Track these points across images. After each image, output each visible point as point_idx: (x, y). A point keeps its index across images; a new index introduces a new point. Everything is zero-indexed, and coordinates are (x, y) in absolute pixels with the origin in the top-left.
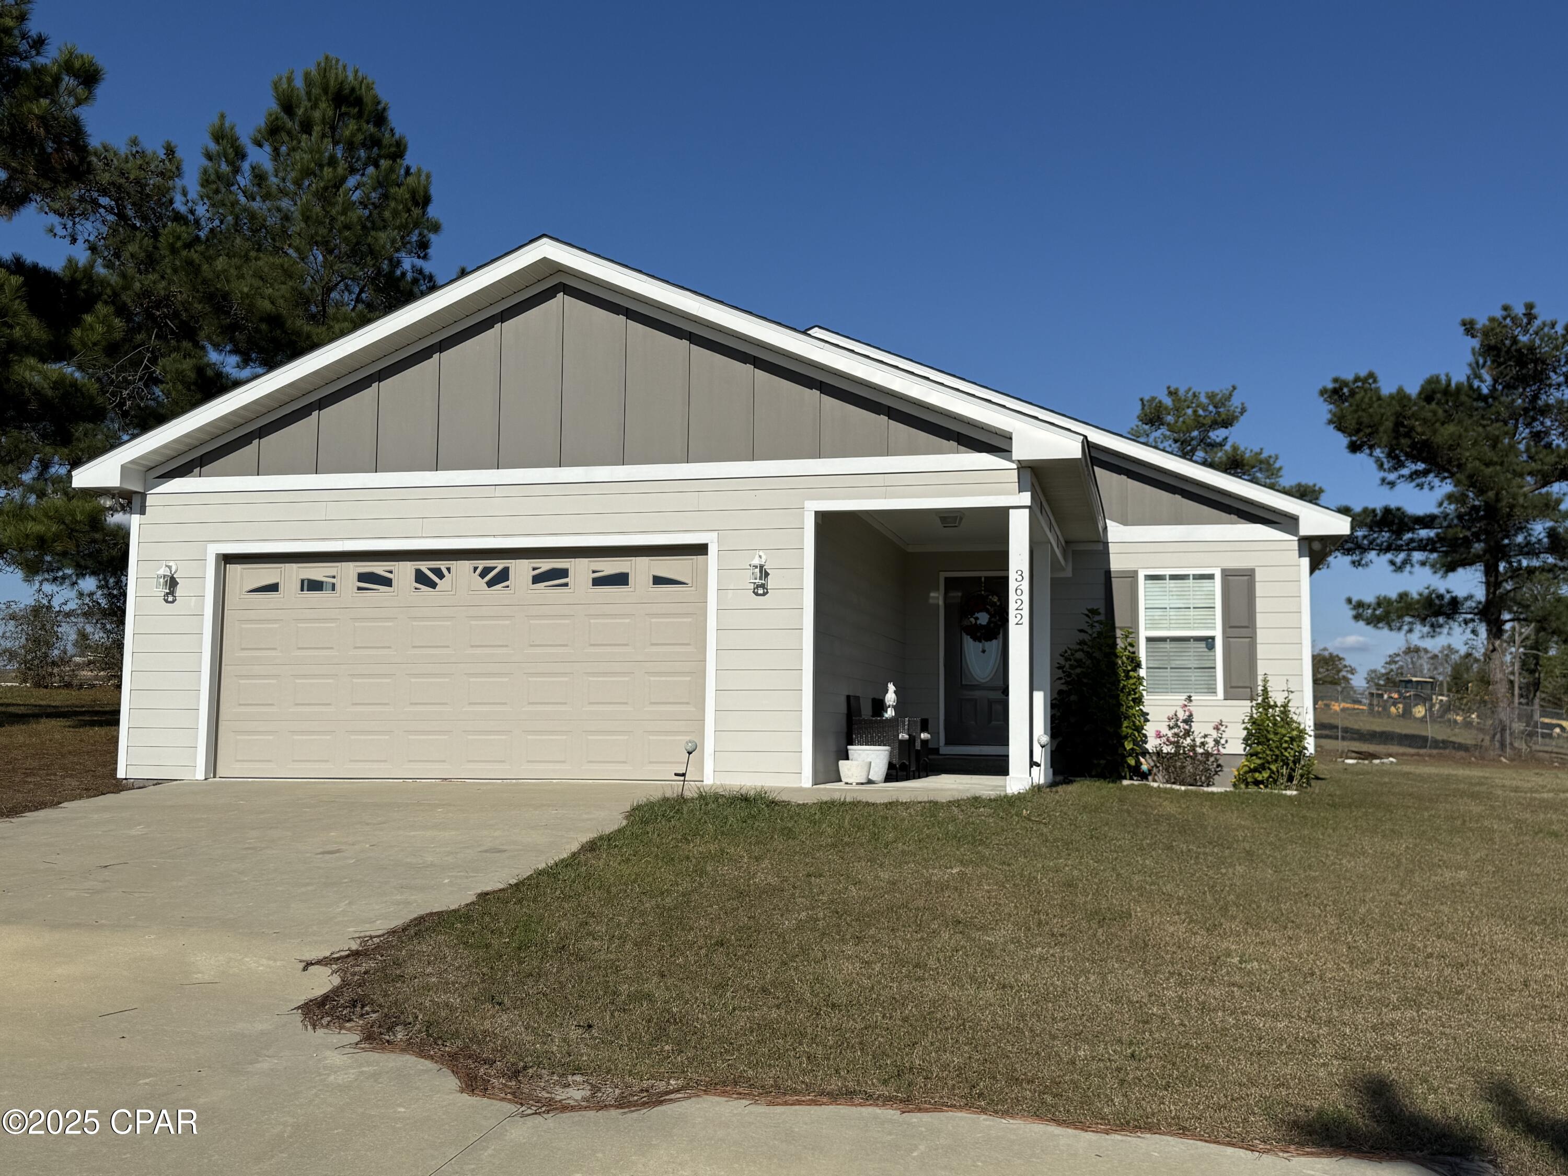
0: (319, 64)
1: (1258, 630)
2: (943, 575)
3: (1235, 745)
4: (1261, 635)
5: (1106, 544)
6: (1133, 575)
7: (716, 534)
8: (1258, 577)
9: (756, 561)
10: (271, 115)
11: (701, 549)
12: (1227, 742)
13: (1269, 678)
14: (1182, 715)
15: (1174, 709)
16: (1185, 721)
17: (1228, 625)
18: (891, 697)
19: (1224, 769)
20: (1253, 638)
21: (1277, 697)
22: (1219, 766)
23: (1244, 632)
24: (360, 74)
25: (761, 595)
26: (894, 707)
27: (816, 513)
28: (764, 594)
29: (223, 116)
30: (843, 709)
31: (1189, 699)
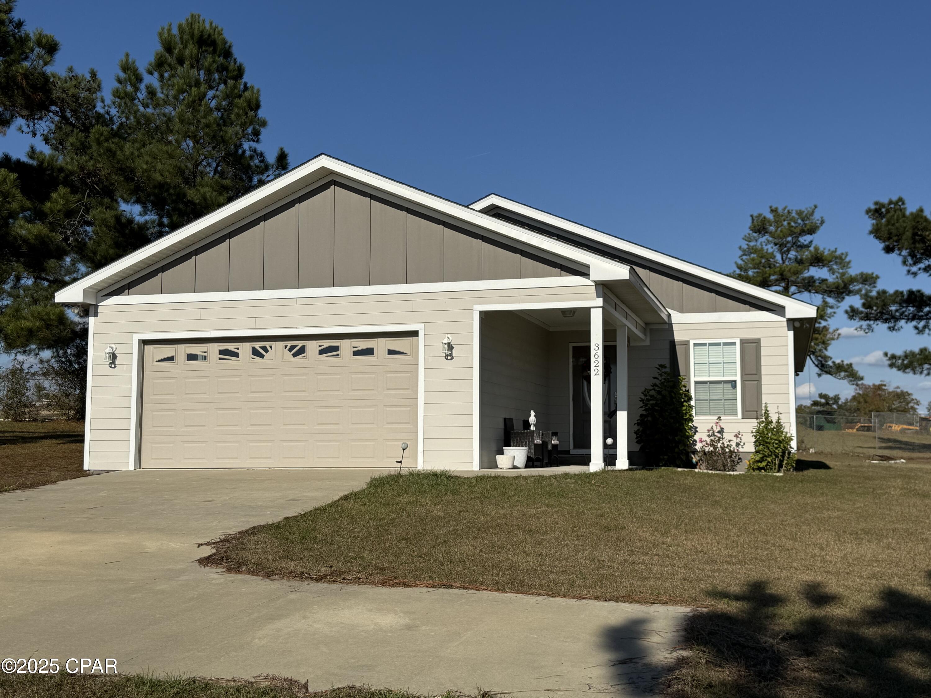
0: (187, 20)
1: (762, 376)
2: (571, 345)
3: (749, 446)
4: (764, 380)
5: (671, 325)
6: (687, 343)
7: (423, 324)
8: (762, 344)
9: (446, 340)
10: (157, 54)
11: (415, 334)
12: (744, 444)
13: (768, 405)
14: (717, 429)
15: (711, 425)
16: (719, 432)
17: (744, 373)
18: (532, 419)
19: (743, 461)
20: (759, 381)
21: (774, 418)
22: (740, 459)
23: (753, 377)
24: (214, 25)
25: (449, 360)
26: (534, 425)
27: (480, 312)
28: (451, 359)
29: (127, 55)
30: (502, 425)
31: (719, 418)
